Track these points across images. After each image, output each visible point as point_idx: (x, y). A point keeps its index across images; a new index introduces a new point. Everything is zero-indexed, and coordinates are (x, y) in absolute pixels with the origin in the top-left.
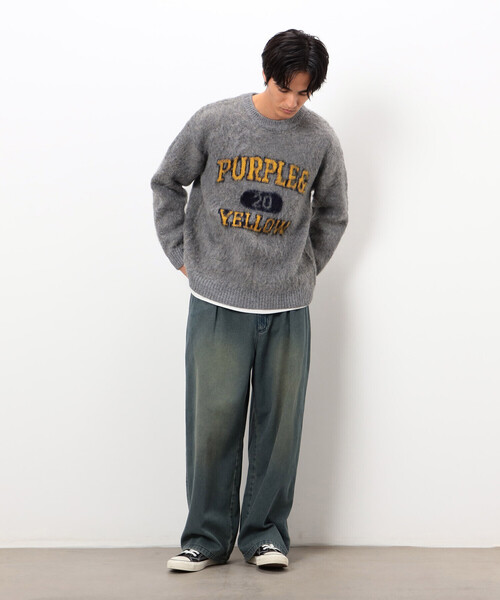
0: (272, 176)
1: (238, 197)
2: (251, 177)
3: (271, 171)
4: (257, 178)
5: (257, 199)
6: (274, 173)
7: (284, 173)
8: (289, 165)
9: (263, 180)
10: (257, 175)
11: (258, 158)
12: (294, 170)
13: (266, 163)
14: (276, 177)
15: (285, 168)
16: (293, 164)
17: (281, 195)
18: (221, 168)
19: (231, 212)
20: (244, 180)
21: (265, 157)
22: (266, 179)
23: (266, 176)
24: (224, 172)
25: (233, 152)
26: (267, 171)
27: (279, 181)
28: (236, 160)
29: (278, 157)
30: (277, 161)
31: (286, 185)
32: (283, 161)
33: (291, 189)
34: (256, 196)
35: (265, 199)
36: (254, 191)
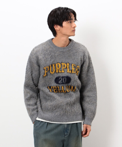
0: (65, 70)
1: (54, 80)
3: (65, 68)
6: (66, 68)
7: (70, 68)
8: (71, 64)
9: (62, 72)
10: (59, 70)
11: (59, 64)
12: (74, 66)
13: (62, 65)
14: (67, 69)
15: (70, 66)
16: (73, 63)
17: (70, 76)
18: (46, 70)
19: (52, 87)
20: (55, 73)
21: (61, 63)
22: (63, 71)
23: (63, 70)
24: (47, 72)
25: (49, 63)
26: (63, 68)
27: (68, 71)
28: (50, 66)
29: (66, 62)
30: (66, 63)
31: (72, 72)
32: (68, 63)
33: (74, 73)
34: (60, 79)
35: (63, 79)
36: (59, 76)
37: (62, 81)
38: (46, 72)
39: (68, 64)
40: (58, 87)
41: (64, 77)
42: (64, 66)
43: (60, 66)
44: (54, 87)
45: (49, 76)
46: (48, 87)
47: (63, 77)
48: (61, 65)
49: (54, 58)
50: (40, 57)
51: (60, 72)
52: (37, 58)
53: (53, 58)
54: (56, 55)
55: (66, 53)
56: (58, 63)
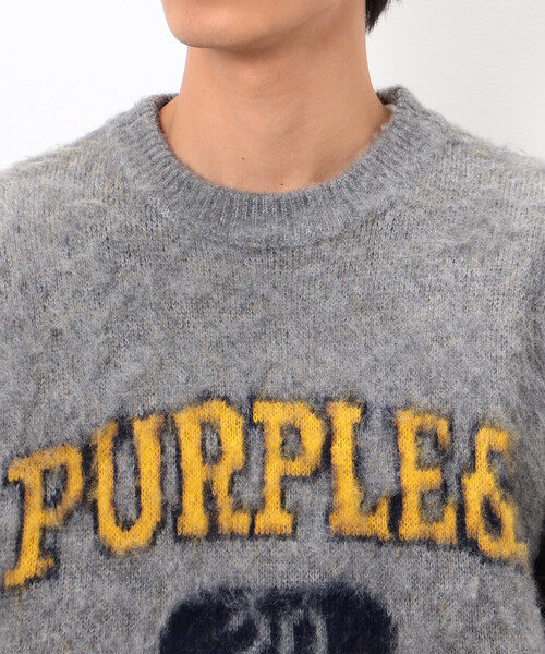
0: (304, 494)
2: (194, 519)
3: (298, 468)
4: (227, 518)
5: (247, 633)
6: (316, 474)
7: (368, 464)
8: (389, 411)
9: (262, 522)
10: (224, 502)
11: (216, 409)
12: (420, 433)
13: (261, 426)
14: (332, 492)
15: (374, 438)
16: (408, 405)
17: (373, 588)
18: (35, 500)
20: (165, 539)
21: (252, 399)
22: (274, 518)
23: (273, 499)
24: (53, 518)
26: (275, 468)
27: (349, 513)
28: (104, 446)
29: (322, 385)
30: (321, 407)
31: (394, 525)
32: (351, 400)
33: (430, 543)
34: (236, 622)
35: (286, 629)
36: (223, 591)
38: (36, 518)
39: (345, 417)
41: (295, 598)
42: (292, 432)
43: (233, 443)
45: (74, 588)
47: (275, 603)
48: (251, 425)
49: (157, 334)
51: (242, 522)
53: (141, 337)
54: (187, 285)
55: (313, 269)
56: (205, 397)
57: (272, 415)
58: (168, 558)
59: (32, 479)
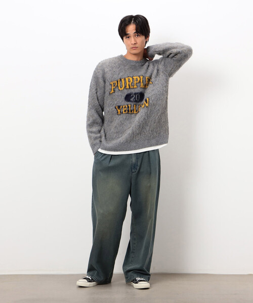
0: (138, 84)
1: (123, 98)
2: (128, 87)
3: (137, 82)
4: (131, 87)
5: (133, 96)
6: (139, 82)
7: (143, 82)
8: (145, 77)
9: (134, 87)
10: (130, 85)
11: (130, 78)
12: (148, 79)
14: (140, 84)
15: (144, 79)
16: (147, 76)
19: (121, 107)
20: (125, 89)
21: (133, 76)
23: (135, 85)
24: (115, 87)
25: (117, 77)
26: (135, 82)
27: (142, 86)
28: (119, 81)
29: (139, 75)
30: (139, 77)
31: (145, 87)
35: (136, 96)
36: (131, 93)
37: (135, 98)
38: (113, 87)
39: (142, 77)
40: (130, 106)
41: (137, 93)
42: (137, 79)
43: (131, 80)
44: (124, 107)
45: (116, 93)
46: (117, 107)
47: (135, 94)
48: (133, 79)
50: (106, 70)
52: (103, 71)
57: (135, 78)
58: (125, 91)
59: (112, 84)
